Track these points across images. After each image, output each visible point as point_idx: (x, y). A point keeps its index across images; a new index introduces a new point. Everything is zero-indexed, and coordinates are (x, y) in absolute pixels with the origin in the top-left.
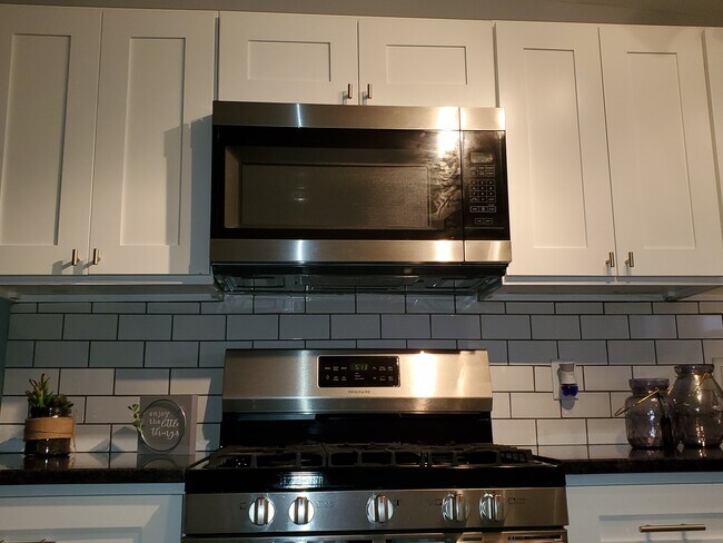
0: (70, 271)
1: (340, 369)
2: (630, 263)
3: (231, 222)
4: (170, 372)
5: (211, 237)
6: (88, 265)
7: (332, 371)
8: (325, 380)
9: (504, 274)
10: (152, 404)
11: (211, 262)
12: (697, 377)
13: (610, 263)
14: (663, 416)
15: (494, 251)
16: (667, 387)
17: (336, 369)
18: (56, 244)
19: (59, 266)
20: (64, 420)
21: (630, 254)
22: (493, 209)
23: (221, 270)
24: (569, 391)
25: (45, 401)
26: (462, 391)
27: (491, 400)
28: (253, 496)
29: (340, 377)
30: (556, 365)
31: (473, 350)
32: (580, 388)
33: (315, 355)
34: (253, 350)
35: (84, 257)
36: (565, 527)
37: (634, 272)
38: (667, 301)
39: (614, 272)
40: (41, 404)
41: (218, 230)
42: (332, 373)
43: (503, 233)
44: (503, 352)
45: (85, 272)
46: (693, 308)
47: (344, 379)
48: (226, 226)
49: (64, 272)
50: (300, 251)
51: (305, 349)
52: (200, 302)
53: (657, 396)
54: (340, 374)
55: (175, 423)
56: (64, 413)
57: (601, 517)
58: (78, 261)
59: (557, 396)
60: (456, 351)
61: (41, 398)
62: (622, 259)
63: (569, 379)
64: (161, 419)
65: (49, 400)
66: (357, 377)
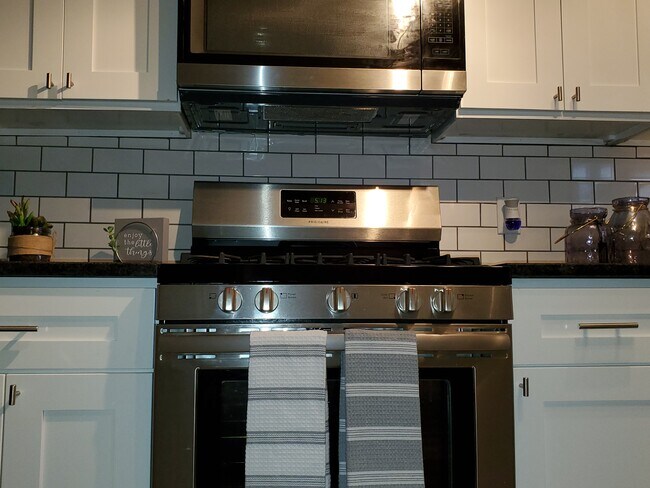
0: (45, 95)
1: (300, 202)
2: (577, 98)
3: (196, 47)
4: (143, 202)
5: (178, 61)
6: (62, 90)
7: (294, 203)
8: (287, 212)
9: (457, 105)
10: (125, 226)
11: (178, 87)
12: (633, 208)
13: (558, 97)
14: (601, 241)
15: (448, 80)
16: (605, 216)
17: (297, 201)
18: (31, 68)
19: (34, 89)
20: (44, 239)
21: (578, 90)
22: (450, 40)
23: (187, 96)
24: (513, 225)
25: (26, 221)
26: (410, 223)
27: (440, 230)
28: (222, 287)
29: (301, 210)
30: (501, 203)
31: (424, 187)
32: (523, 224)
33: (278, 188)
34: (219, 182)
35: (58, 81)
36: (509, 322)
37: (580, 106)
38: (606, 145)
39: (561, 107)
40: (23, 224)
41: (184, 55)
42: (294, 205)
43: (458, 64)
44: (453, 191)
45: (59, 96)
46: (631, 152)
47: (305, 210)
48: (192, 51)
49: (39, 96)
50: (261, 78)
51: (268, 183)
52: (169, 138)
53: (596, 223)
54: (301, 206)
55: (148, 243)
56: (45, 232)
57: (542, 316)
58: (52, 85)
59: (501, 231)
60: (409, 187)
61: (22, 218)
62: (569, 94)
63: (513, 214)
64: (135, 239)
65: (29, 221)
66: (317, 209)
